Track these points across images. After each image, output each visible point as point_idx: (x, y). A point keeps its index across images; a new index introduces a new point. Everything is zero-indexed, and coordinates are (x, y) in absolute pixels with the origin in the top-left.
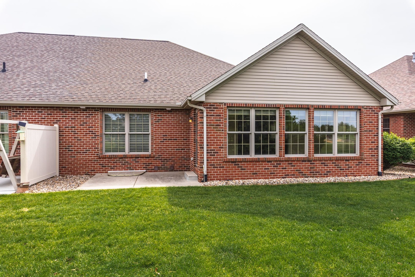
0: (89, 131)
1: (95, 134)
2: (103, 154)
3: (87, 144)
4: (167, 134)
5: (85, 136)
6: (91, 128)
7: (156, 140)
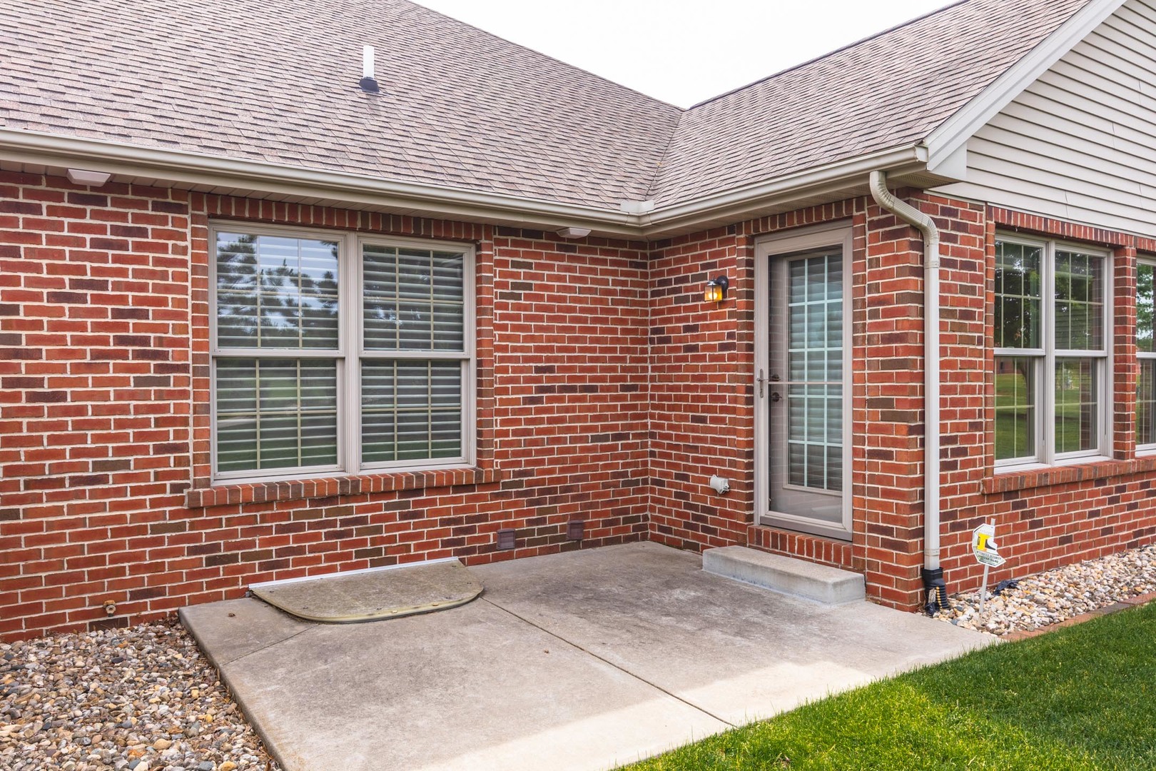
0: (120, 341)
1: (164, 355)
2: (214, 484)
3: (105, 424)
4: (556, 359)
5: (89, 368)
6: (131, 321)
7: (505, 391)
